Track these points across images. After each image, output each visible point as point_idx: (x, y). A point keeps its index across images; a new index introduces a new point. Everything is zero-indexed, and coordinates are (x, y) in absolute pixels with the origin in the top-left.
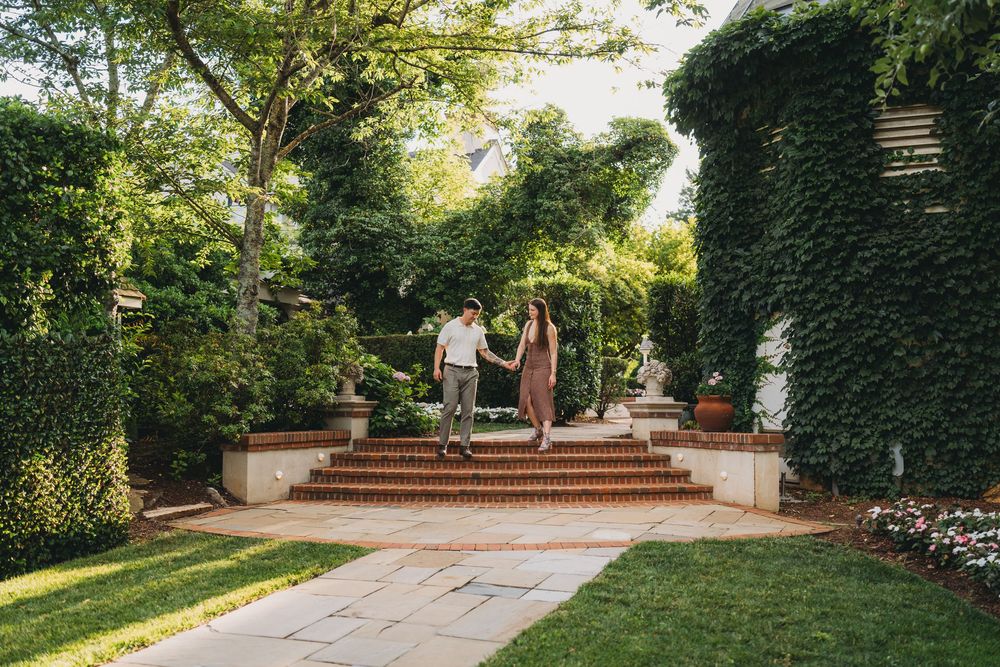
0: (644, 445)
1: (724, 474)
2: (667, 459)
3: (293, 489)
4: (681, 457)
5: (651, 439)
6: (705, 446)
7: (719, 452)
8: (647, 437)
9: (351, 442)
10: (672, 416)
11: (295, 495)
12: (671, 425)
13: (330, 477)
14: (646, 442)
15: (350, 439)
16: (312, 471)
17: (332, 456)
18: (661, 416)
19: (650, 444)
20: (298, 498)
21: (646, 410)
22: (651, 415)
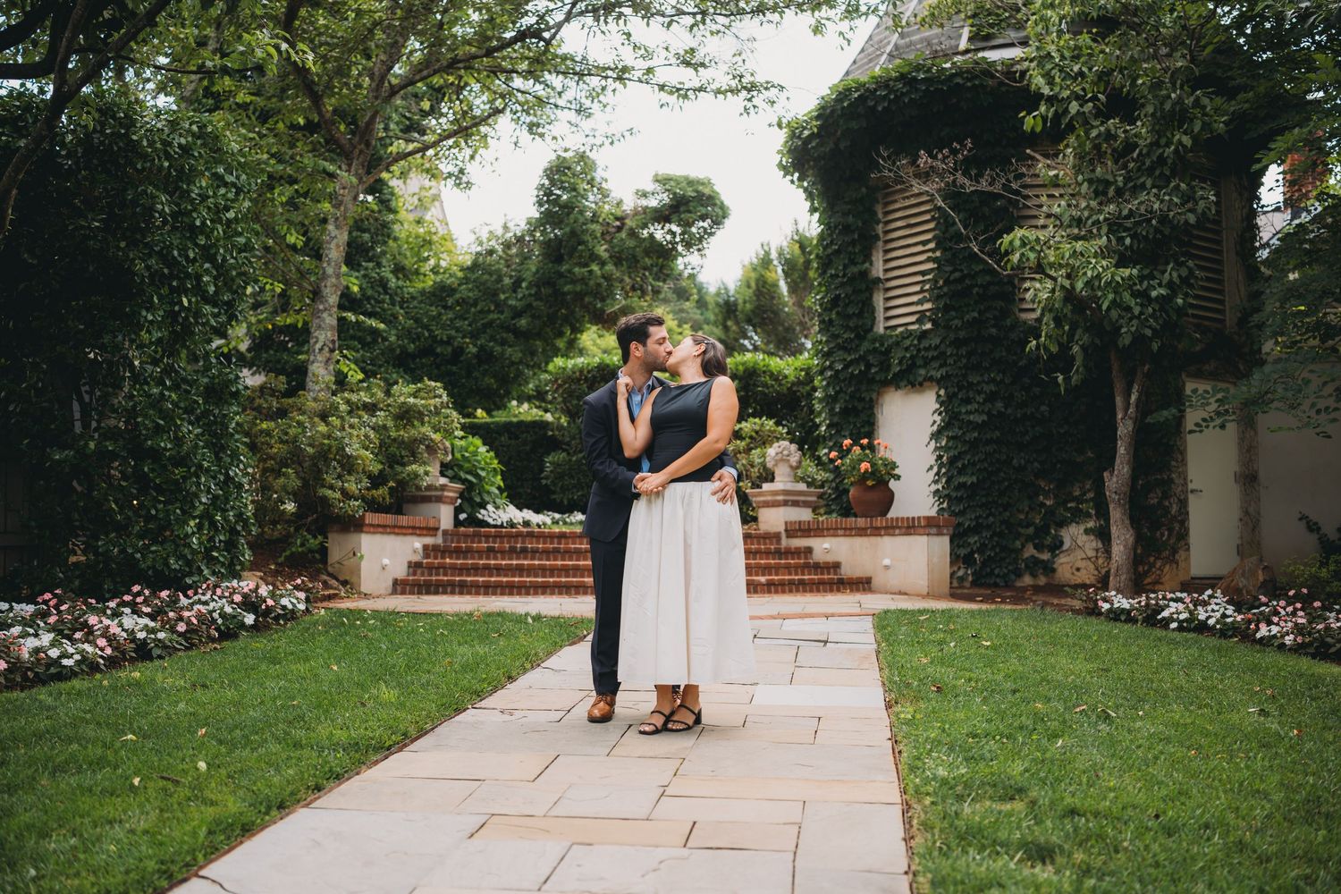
0: (777, 536)
1: (887, 562)
2: (809, 550)
3: (396, 582)
4: (824, 548)
5: (786, 530)
6: (861, 532)
7: (879, 538)
8: (782, 529)
9: (440, 533)
10: (806, 504)
11: (399, 588)
12: (805, 515)
13: (431, 569)
14: (780, 533)
15: (437, 529)
16: (410, 563)
17: (425, 547)
18: (796, 504)
19: (784, 535)
20: (403, 593)
21: (780, 498)
22: (785, 503)
